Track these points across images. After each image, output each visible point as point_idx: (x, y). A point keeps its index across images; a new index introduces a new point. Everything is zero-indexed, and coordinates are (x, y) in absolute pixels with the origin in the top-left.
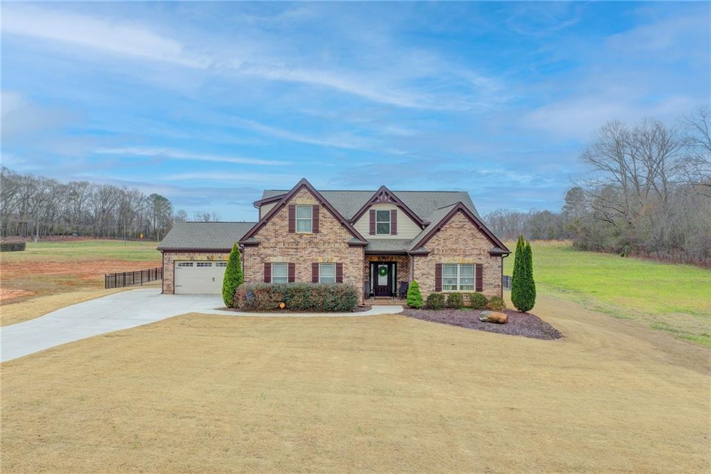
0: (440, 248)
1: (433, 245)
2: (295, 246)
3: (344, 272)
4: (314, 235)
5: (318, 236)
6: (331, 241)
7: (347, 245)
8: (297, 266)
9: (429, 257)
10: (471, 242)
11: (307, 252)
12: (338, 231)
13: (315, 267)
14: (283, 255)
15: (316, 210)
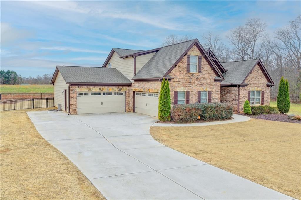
0: (250, 83)
1: (247, 81)
2: (189, 81)
3: (212, 96)
4: (199, 75)
5: (201, 75)
6: (207, 78)
7: (214, 80)
8: (190, 93)
9: (246, 88)
10: (260, 80)
11: (195, 85)
12: (210, 72)
13: (199, 93)
14: (184, 86)
15: (200, 59)
